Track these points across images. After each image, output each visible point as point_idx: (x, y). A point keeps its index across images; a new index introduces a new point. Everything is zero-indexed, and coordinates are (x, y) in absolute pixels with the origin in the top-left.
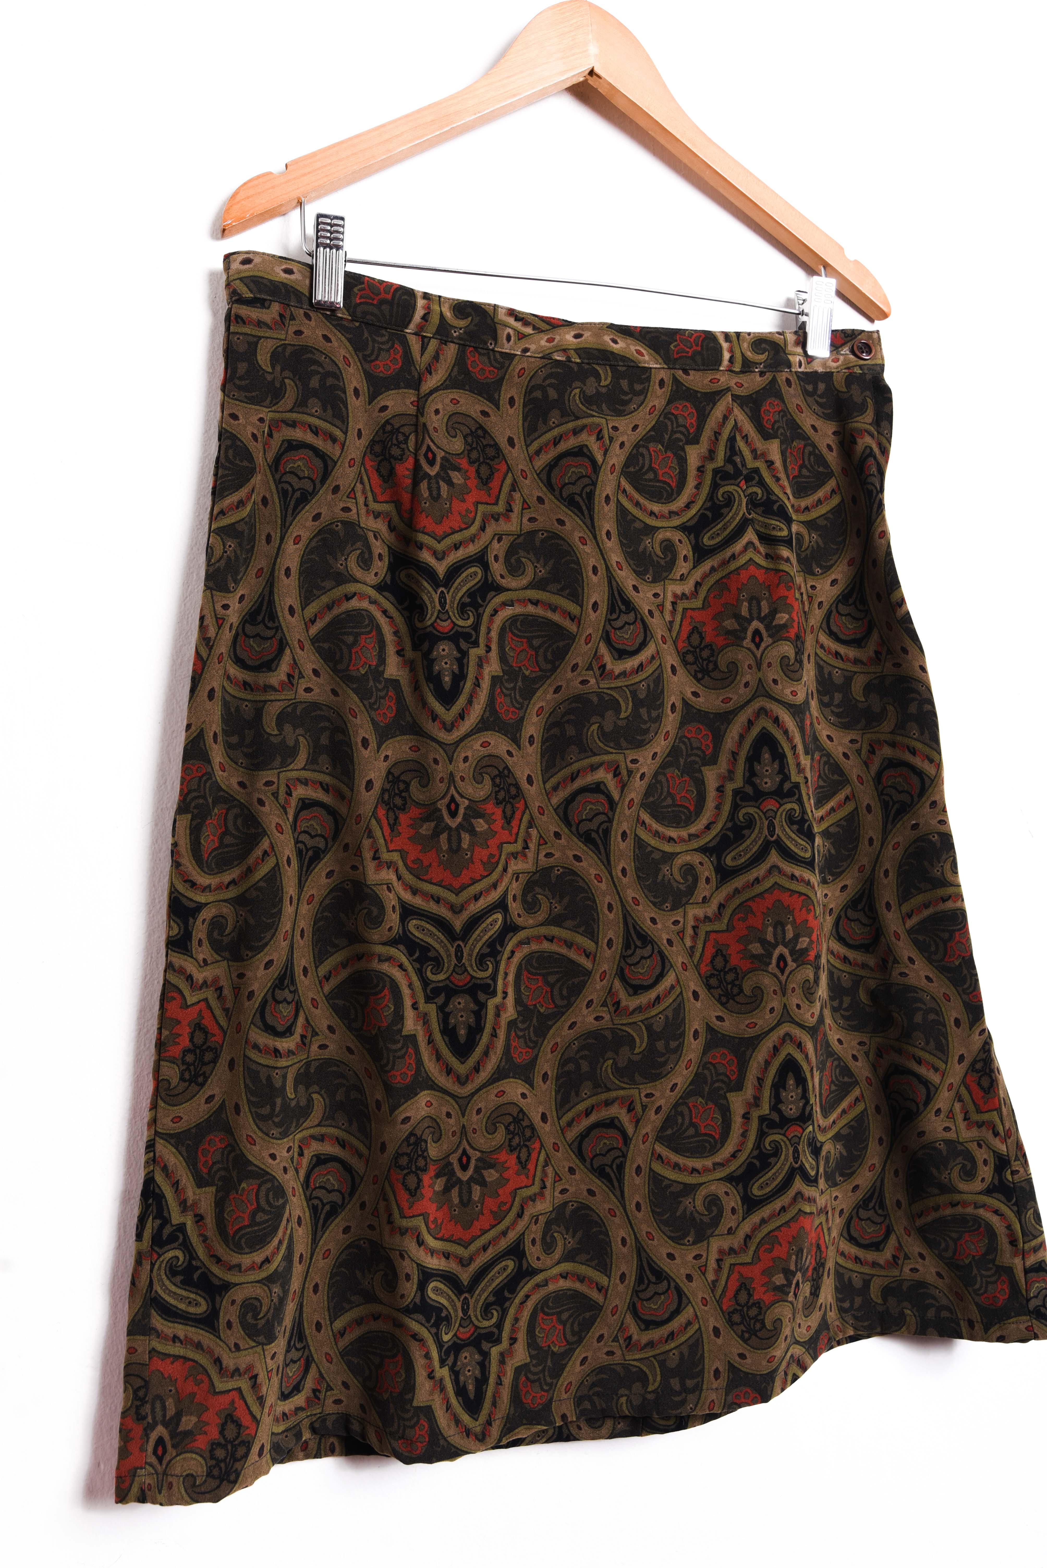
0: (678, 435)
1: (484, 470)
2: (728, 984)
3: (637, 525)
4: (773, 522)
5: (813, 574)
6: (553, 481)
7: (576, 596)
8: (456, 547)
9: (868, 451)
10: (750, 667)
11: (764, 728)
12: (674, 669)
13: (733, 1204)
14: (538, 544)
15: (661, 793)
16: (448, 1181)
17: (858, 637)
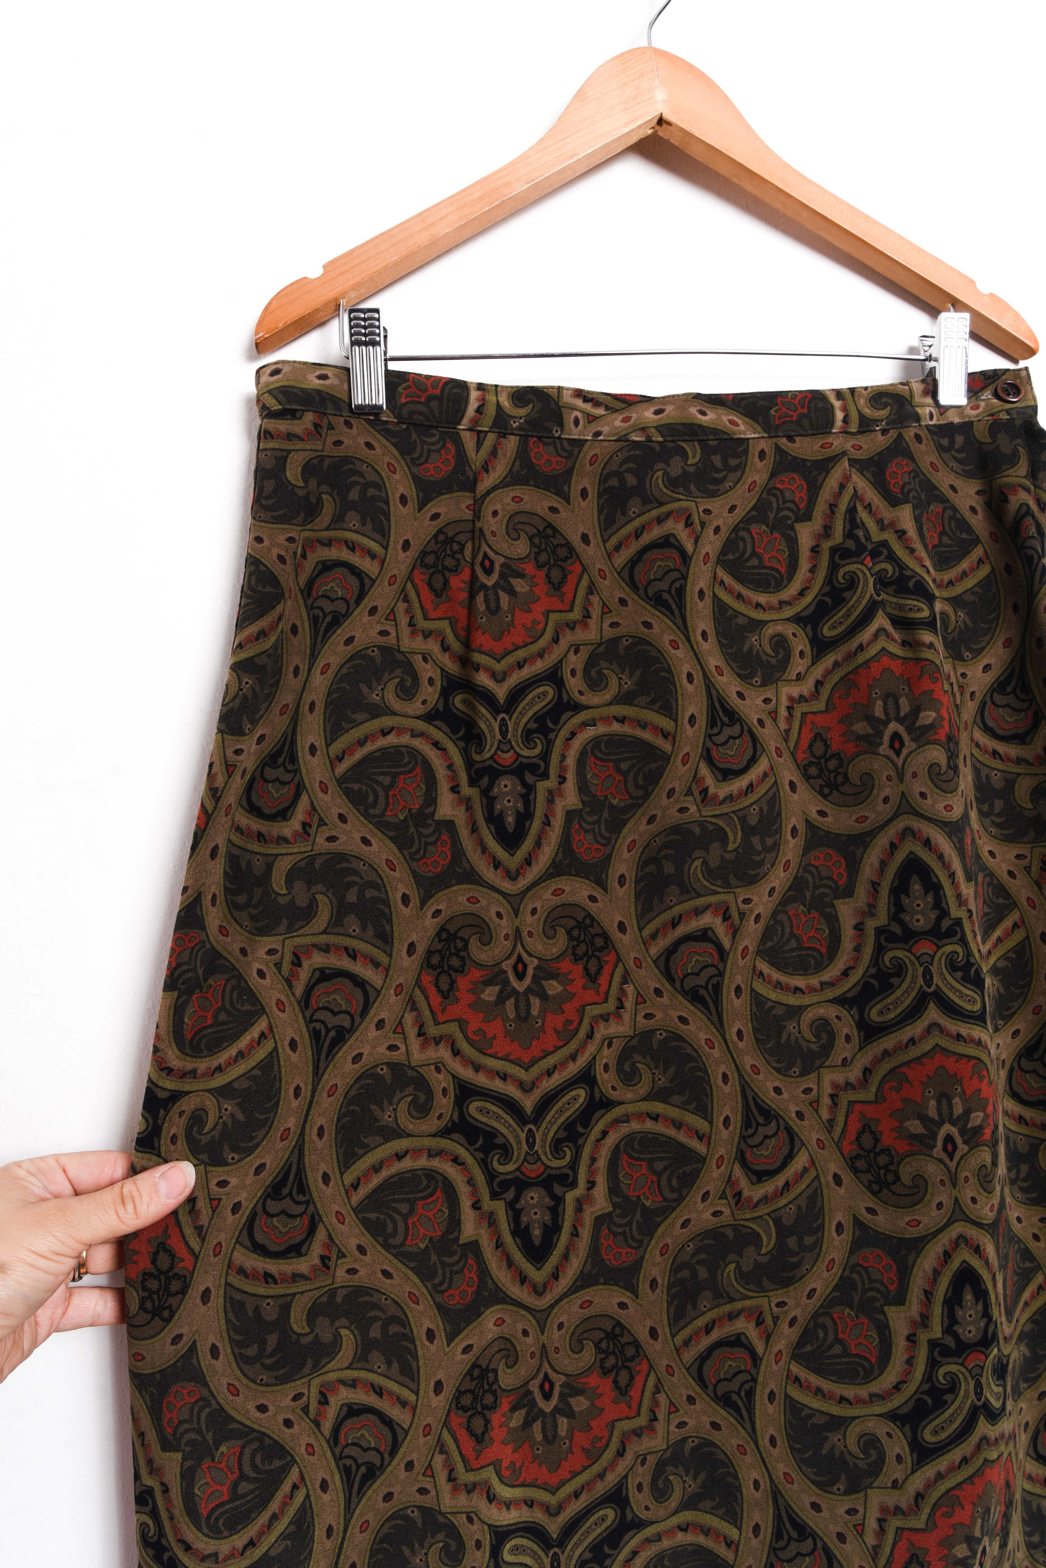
0: (786, 513)
1: (556, 574)
2: (880, 1168)
3: (740, 621)
4: (910, 602)
5: (962, 659)
6: (637, 579)
7: (669, 709)
8: (520, 666)
9: (1024, 509)
10: (889, 778)
11: (911, 853)
12: (793, 786)
13: (897, 1450)
14: (622, 652)
15: (783, 935)
16: (528, 1413)
17: (1021, 731)
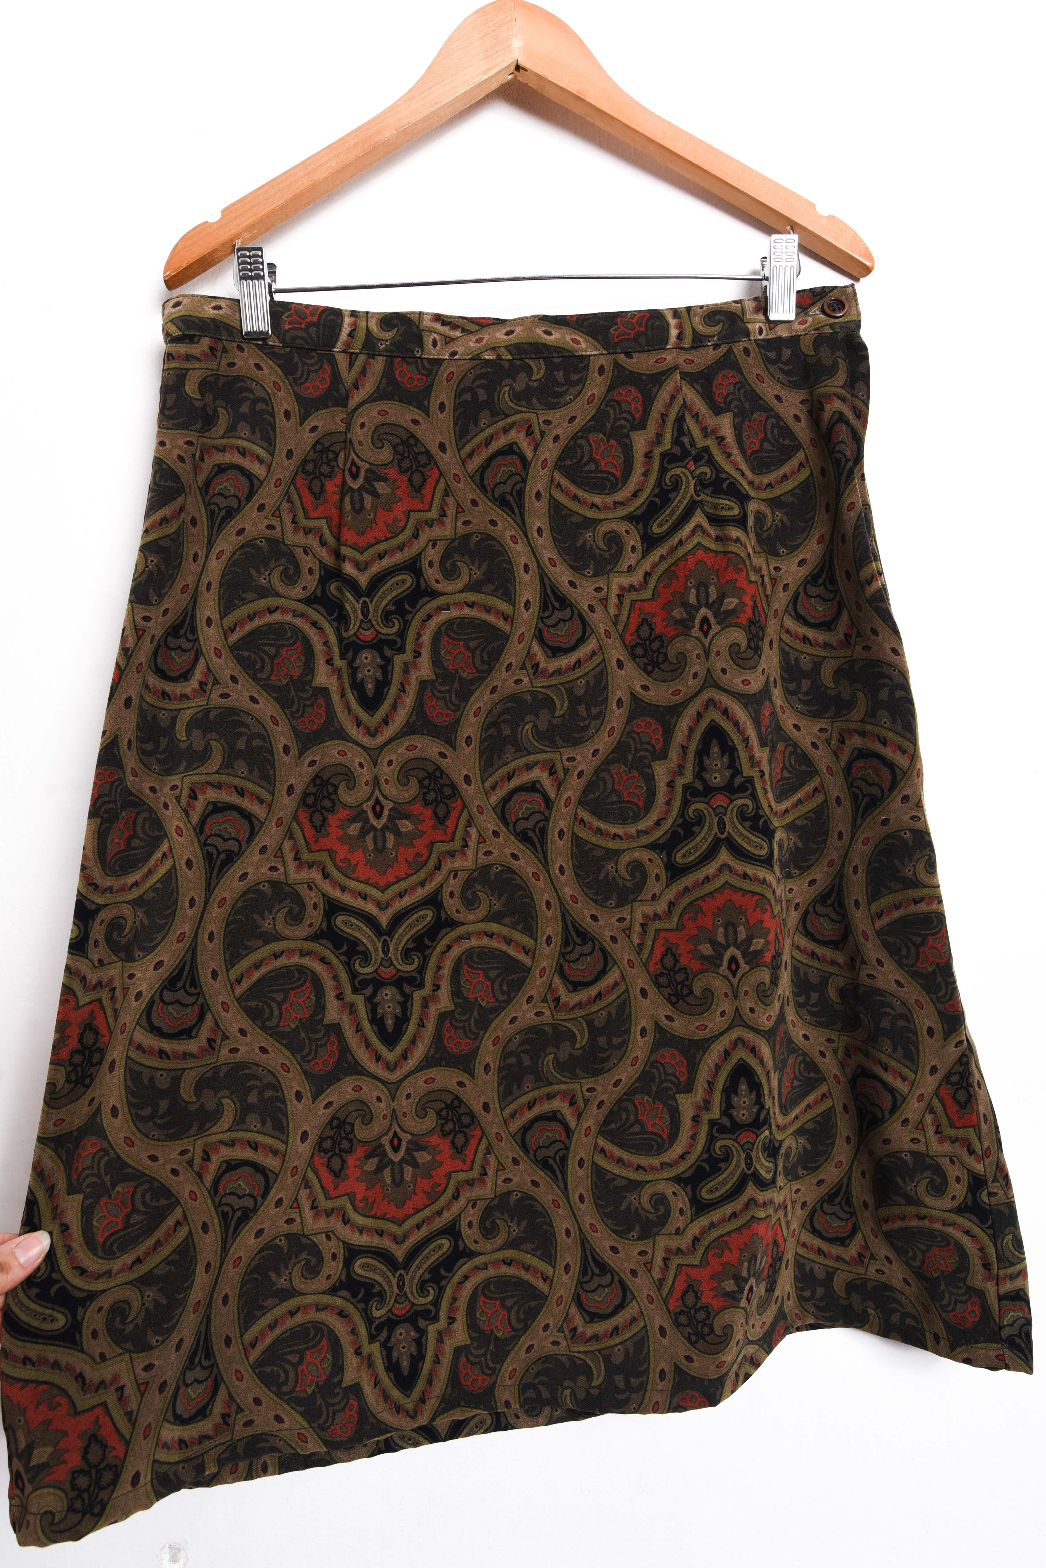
0: (621, 422)
1: (417, 478)
2: (678, 984)
3: (574, 519)
4: (722, 501)
5: (777, 555)
6: (486, 482)
7: (508, 596)
8: (381, 557)
10: (698, 657)
11: (713, 720)
12: (620, 664)
13: (681, 1205)
14: (472, 547)
15: (605, 790)
16: (380, 1162)
17: (828, 618)
